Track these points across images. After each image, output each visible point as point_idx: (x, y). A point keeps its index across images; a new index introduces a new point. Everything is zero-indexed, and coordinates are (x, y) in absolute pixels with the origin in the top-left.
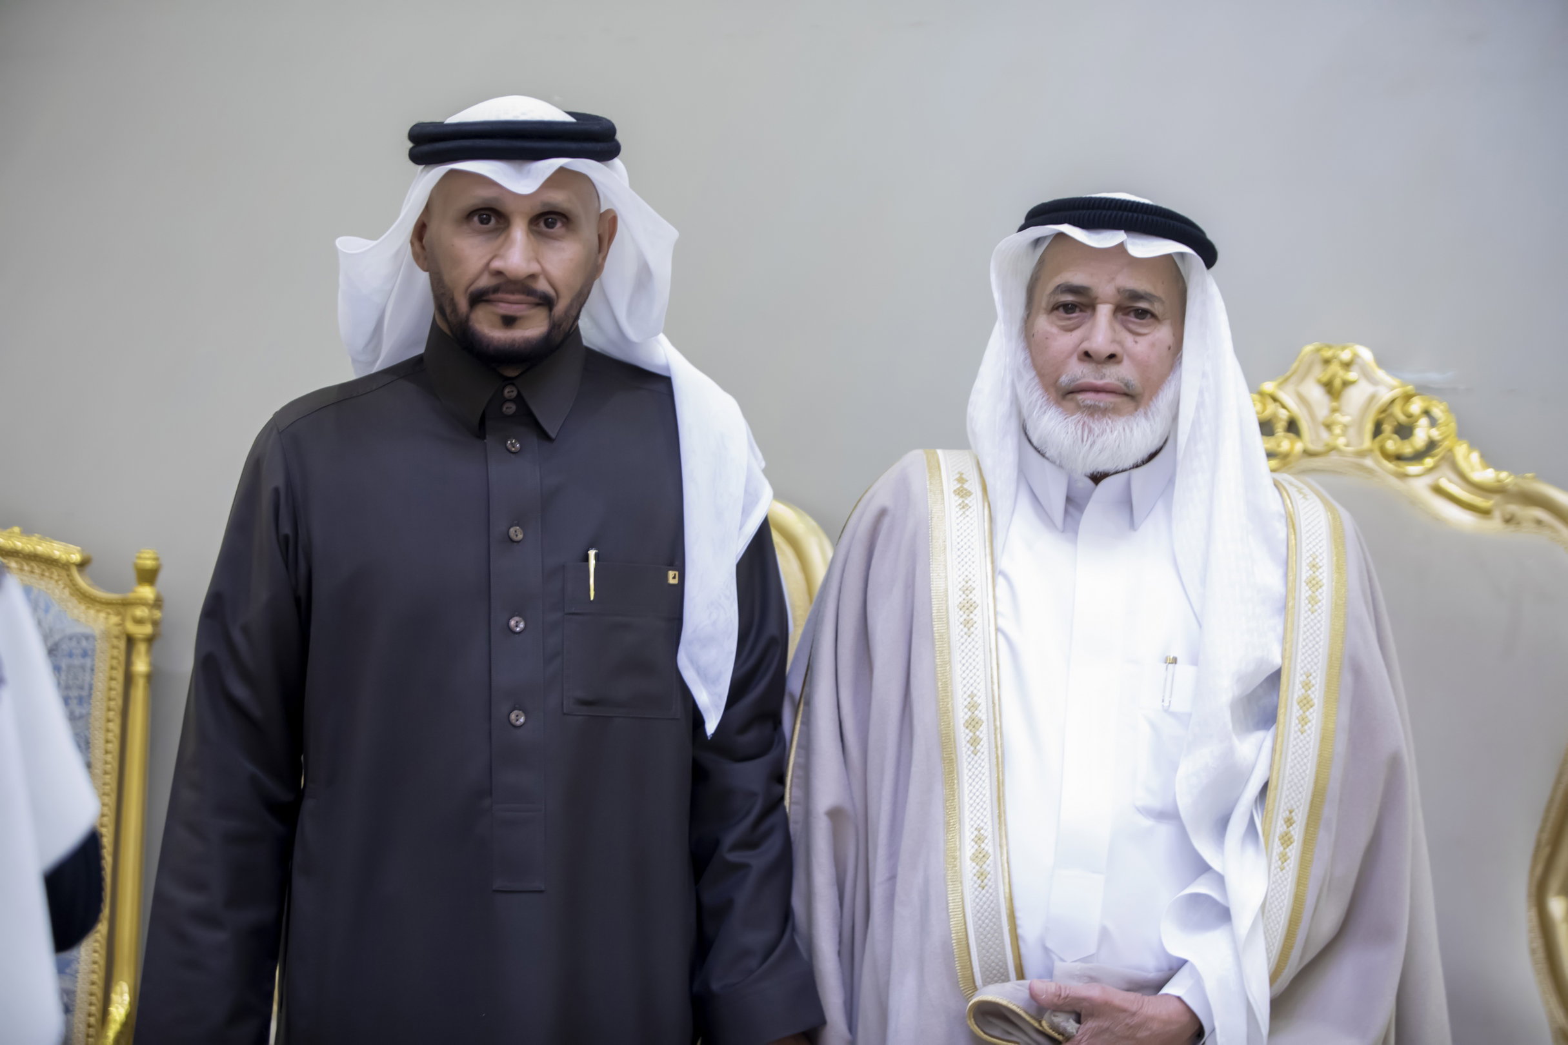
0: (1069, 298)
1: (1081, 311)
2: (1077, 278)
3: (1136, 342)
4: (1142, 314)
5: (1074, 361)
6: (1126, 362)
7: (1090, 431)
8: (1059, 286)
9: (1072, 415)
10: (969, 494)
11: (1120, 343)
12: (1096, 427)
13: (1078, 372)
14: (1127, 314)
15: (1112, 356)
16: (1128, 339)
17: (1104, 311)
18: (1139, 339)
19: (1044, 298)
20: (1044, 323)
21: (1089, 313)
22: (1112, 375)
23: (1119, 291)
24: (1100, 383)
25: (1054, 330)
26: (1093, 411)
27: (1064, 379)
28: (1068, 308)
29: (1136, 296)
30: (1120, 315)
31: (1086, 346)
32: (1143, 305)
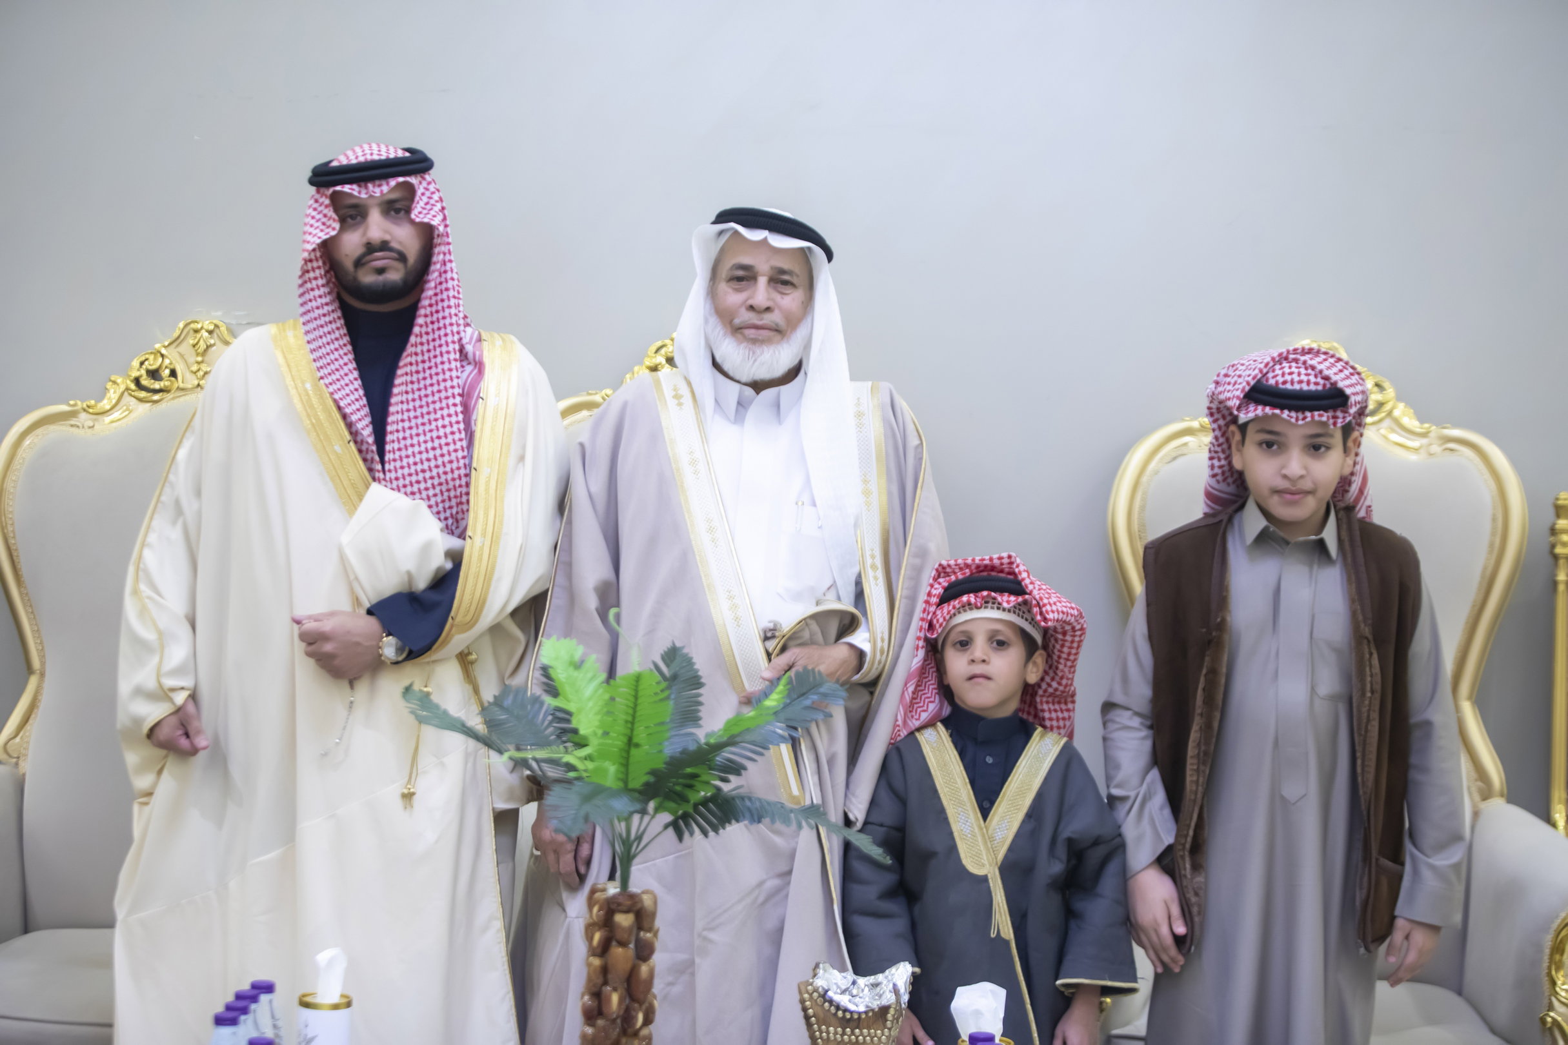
0: (740, 273)
1: (747, 280)
2: (746, 260)
3: (783, 298)
4: (786, 283)
5: (743, 311)
6: (777, 312)
7: (754, 353)
8: (734, 265)
9: (741, 343)
10: (681, 397)
11: (773, 300)
12: (758, 351)
13: (745, 317)
14: (777, 283)
15: (768, 309)
16: (777, 297)
17: (762, 281)
18: (783, 296)
19: (724, 272)
20: (723, 287)
21: (753, 282)
22: (768, 319)
23: (772, 268)
24: (760, 323)
25: (730, 290)
26: (754, 341)
27: (737, 321)
28: (739, 279)
29: (782, 272)
30: (772, 284)
31: (750, 302)
32: (786, 277)
